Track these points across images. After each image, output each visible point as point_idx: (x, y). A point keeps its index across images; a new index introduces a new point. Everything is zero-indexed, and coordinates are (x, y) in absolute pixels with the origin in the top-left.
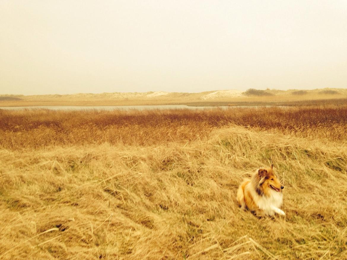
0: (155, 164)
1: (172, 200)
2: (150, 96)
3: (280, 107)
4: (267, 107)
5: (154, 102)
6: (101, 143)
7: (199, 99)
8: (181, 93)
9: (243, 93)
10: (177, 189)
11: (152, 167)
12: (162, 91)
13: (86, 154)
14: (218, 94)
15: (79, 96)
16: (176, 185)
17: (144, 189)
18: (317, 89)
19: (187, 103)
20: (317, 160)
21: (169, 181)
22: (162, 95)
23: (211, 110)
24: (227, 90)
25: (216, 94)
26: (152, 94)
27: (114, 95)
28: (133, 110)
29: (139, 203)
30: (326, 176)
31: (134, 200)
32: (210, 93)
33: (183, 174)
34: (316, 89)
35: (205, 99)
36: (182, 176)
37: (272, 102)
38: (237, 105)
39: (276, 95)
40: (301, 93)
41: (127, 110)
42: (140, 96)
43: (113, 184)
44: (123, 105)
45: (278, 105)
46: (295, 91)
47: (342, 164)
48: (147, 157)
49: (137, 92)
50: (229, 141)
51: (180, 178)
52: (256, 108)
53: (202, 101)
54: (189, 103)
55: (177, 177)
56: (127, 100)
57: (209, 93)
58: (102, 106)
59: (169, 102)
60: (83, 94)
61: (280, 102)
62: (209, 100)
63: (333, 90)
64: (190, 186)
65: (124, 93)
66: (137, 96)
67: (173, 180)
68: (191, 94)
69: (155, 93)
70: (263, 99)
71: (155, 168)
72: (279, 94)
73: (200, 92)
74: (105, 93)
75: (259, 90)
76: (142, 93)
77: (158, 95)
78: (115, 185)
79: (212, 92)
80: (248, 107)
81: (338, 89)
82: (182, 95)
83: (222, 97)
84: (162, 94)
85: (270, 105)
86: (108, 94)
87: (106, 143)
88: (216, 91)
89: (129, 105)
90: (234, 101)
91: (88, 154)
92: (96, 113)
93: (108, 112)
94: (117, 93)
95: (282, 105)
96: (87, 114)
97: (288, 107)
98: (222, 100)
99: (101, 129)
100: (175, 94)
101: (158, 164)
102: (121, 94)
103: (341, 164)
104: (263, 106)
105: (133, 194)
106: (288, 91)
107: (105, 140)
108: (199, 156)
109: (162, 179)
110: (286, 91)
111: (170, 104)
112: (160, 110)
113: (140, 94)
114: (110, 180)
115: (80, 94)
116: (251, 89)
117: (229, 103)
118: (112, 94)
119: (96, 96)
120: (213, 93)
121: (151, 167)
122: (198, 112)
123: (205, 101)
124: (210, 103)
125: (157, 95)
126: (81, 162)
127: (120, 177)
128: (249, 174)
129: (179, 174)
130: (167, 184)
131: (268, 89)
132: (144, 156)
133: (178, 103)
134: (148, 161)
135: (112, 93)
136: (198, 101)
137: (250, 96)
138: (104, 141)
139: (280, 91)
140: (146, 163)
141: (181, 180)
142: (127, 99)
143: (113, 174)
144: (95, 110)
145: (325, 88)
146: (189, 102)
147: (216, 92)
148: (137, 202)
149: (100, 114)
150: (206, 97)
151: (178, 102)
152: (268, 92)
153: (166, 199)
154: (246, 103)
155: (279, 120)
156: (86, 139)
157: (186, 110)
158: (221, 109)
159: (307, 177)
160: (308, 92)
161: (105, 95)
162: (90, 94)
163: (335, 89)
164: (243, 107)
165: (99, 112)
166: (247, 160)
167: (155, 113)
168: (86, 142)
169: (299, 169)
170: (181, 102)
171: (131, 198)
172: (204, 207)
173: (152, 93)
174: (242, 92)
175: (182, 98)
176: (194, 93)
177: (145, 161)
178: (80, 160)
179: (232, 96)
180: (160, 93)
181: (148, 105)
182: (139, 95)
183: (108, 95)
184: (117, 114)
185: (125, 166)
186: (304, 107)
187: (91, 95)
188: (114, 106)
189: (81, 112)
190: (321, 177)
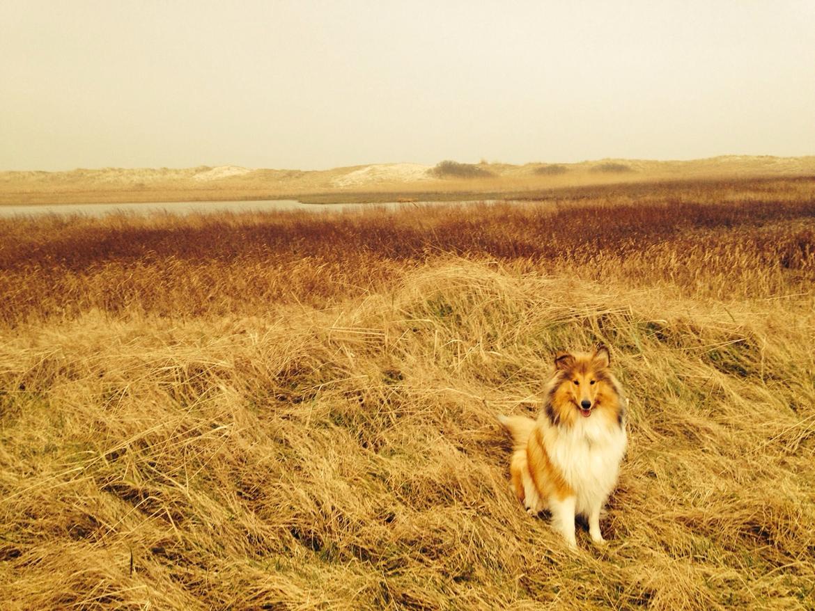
0: (258, 383)
1: (329, 510)
2: (201, 177)
3: (515, 203)
4: (489, 203)
5: (214, 192)
6: (78, 312)
7: (326, 185)
8: (283, 171)
9: (429, 172)
10: (335, 466)
11: (250, 394)
12: (232, 166)
13: (39, 359)
14: (371, 174)
15: (7, 178)
16: (332, 452)
17: (235, 475)
18: (586, 162)
19: (300, 196)
20: (683, 349)
21: (308, 442)
22: (235, 176)
23: (362, 213)
24: (392, 164)
25: (368, 174)
26: (209, 173)
27: (107, 175)
28: (162, 215)
29: (224, 529)
30: (720, 393)
31: (206, 518)
32: (354, 170)
33: (346, 415)
34: (583, 160)
35: (341, 184)
36: (346, 421)
37: (494, 191)
38: (417, 199)
39: (502, 175)
40: (555, 170)
41: (145, 215)
42: (176, 177)
43: (134, 468)
44: (131, 202)
45: (512, 199)
46: (542, 166)
47: (748, 357)
48: (232, 366)
49: (169, 168)
50: (448, 301)
51: (341, 429)
52: (464, 205)
53: (334, 190)
54: (304, 196)
55: (332, 425)
56: (141, 187)
57: (351, 172)
58: (74, 203)
59: (254, 194)
60: (19, 173)
61: (511, 193)
62: (351, 188)
63: (620, 163)
64: (370, 451)
65: (132, 170)
66: (168, 176)
67: (319, 436)
68: (307, 172)
69: (215, 169)
70: (475, 185)
71: (259, 398)
72: (507, 172)
73: (329, 169)
74: (79, 170)
75: (464, 165)
76: (180, 170)
77: (224, 176)
78: (140, 467)
79: (358, 168)
80: (446, 203)
81: (630, 161)
82: (284, 177)
83: (382, 181)
84: (235, 172)
85: (493, 199)
86: (88, 173)
87: (94, 310)
88: (367, 166)
89: (148, 201)
90: (410, 189)
91: (42, 361)
92: (59, 224)
93: (93, 220)
94: (113, 170)
95: (519, 199)
96: (33, 228)
97: (533, 204)
98: (381, 188)
99: (76, 271)
100: (267, 174)
101: (268, 387)
102: (125, 172)
103: (743, 358)
104: (478, 202)
105: (203, 499)
106: (526, 165)
107: (90, 303)
108: (377, 351)
109: (288, 437)
110: (523, 167)
111: (255, 199)
112: (232, 215)
113: (177, 172)
114: (124, 452)
115: (10, 173)
116: (446, 161)
117: (398, 194)
118: (101, 173)
119: (54, 178)
120: (360, 172)
121: (246, 397)
122: (331, 218)
123: (342, 190)
124: (354, 194)
125: (220, 175)
126: (22, 388)
127: (154, 438)
128: (530, 404)
129: (336, 416)
130: (304, 452)
131: (483, 163)
132: (224, 364)
133: (275, 197)
134: (236, 378)
135: (99, 171)
136: (323, 190)
137: (443, 177)
138: (87, 306)
139: (511, 166)
140: (231, 382)
141: (344, 434)
142: (142, 185)
143: (131, 431)
144: (54, 216)
145: (603, 160)
146: (303, 192)
147: (367, 169)
148: (218, 524)
149: (69, 227)
150: (343, 180)
151: (278, 193)
152: (484, 169)
153: (311, 508)
154: (438, 196)
155: (521, 234)
156: (32, 303)
157: (301, 213)
158: (384, 210)
159: (674, 401)
160: (567, 167)
161: (80, 174)
162: (40, 172)
163: (623, 160)
164: (435, 204)
165: (65, 221)
166: (513, 359)
167: (221, 222)
168: (34, 311)
169: (651, 378)
170: (283, 193)
171: (197, 512)
172: (437, 531)
173: (207, 169)
174: (426, 170)
175: (284, 183)
176: (313, 171)
177: (228, 377)
178: (18, 381)
179: (405, 179)
180: (229, 169)
181: (197, 200)
182: (173, 174)
183: (88, 175)
184: (118, 225)
185: (168, 398)
186: (567, 204)
187: (43, 176)
188: (109, 203)
189: (16, 221)
190: (709, 398)
